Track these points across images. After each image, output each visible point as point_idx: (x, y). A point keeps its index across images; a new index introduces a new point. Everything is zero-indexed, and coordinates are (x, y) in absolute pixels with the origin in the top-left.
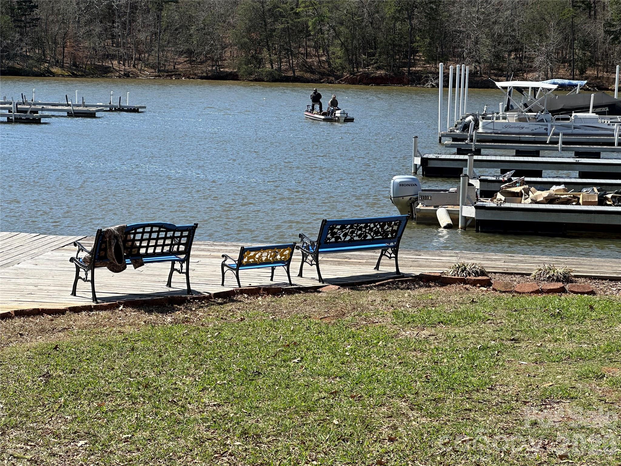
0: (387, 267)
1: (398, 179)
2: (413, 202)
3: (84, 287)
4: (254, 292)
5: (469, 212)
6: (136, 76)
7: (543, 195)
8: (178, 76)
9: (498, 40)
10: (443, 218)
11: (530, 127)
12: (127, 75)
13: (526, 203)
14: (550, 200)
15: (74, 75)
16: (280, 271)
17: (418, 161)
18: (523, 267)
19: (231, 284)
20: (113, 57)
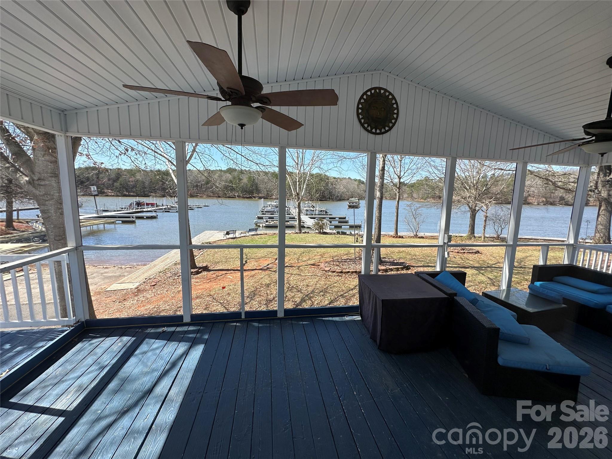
0: (256, 233)
1: (255, 221)
2: (257, 224)
3: (225, 237)
4: (243, 237)
5: (264, 225)
6: (203, 197)
7: (273, 222)
8: (211, 196)
9: (267, 191)
10: (261, 226)
11: (272, 209)
12: (201, 197)
13: (271, 224)
14: (274, 223)
15: (191, 197)
16: (245, 234)
17: (257, 216)
18: (270, 232)
19: (240, 236)
20: (198, 193)
